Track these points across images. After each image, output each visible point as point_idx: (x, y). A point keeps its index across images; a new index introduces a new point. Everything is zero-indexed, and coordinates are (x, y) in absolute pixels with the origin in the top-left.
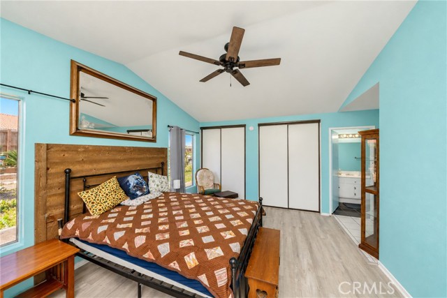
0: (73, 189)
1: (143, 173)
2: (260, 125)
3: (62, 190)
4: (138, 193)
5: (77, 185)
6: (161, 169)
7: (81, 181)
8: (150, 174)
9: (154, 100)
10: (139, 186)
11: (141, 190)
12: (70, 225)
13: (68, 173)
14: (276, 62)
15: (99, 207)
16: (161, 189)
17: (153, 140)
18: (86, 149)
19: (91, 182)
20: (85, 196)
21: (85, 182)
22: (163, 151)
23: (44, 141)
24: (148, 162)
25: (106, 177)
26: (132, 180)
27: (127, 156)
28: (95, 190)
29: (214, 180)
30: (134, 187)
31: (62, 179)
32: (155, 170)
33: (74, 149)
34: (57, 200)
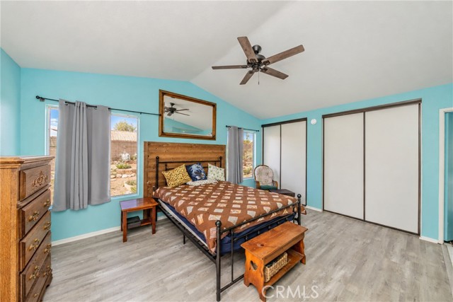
0: (160, 169)
1: (204, 163)
2: (324, 117)
3: (155, 170)
4: (197, 177)
5: (162, 167)
6: (220, 162)
7: (164, 165)
8: (209, 165)
9: (214, 106)
10: (198, 173)
11: (200, 175)
12: (158, 190)
13: (158, 158)
14: (299, 49)
15: (172, 183)
16: (217, 178)
17: (214, 138)
18: (167, 145)
19: (170, 166)
20: (166, 174)
21: (166, 166)
22: (222, 148)
23: (147, 140)
24: (209, 156)
25: (179, 164)
26: (194, 168)
27: (192, 151)
28: (171, 172)
29: (273, 177)
30: (196, 173)
31: (155, 163)
32: (215, 163)
33: (161, 145)
34: (152, 175)
